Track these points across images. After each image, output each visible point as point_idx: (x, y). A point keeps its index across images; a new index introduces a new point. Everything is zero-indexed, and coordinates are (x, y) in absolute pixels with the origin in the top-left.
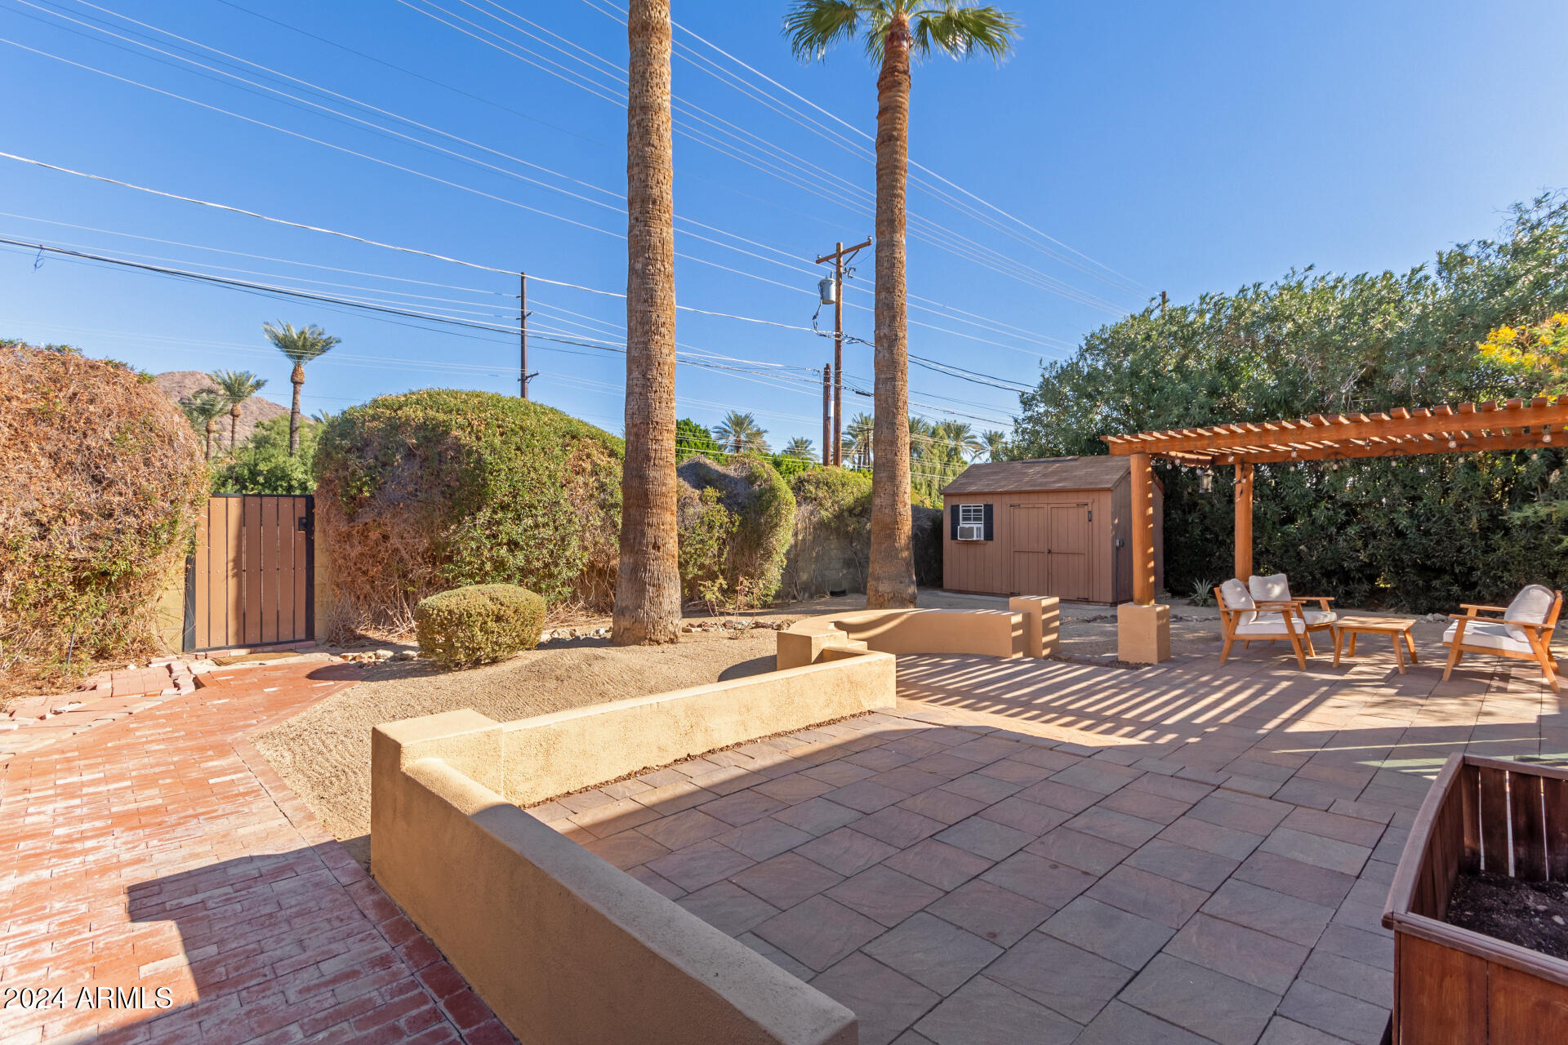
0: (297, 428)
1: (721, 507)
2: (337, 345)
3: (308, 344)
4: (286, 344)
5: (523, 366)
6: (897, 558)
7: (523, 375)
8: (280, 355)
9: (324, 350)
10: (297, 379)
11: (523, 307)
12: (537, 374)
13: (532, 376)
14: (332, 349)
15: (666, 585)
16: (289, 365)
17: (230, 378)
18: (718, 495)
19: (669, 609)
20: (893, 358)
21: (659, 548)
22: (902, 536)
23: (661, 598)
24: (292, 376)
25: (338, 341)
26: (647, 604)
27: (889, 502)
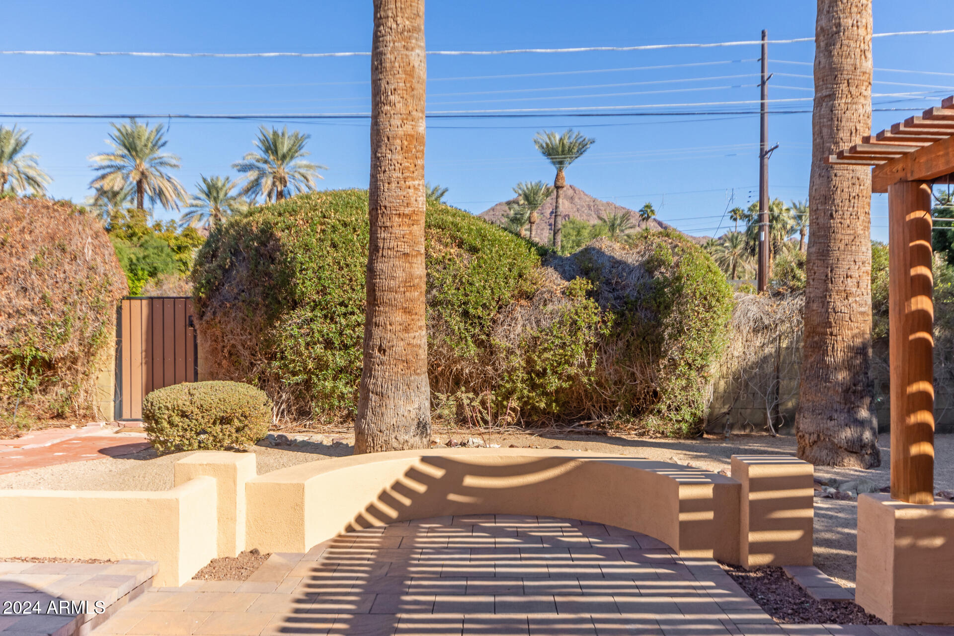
0: (558, 230)
1: (591, 303)
2: (592, 145)
3: (567, 149)
4: (550, 152)
5: (762, 140)
6: (827, 380)
7: (762, 150)
8: (546, 161)
9: (581, 152)
10: (559, 184)
11: (763, 71)
12: (777, 147)
13: (772, 150)
14: (588, 150)
15: (391, 394)
16: (553, 170)
17: (527, 188)
18: (590, 287)
19: (394, 421)
20: (830, 64)
21: (385, 351)
22: (839, 346)
23: (384, 409)
24: (555, 181)
25: (593, 142)
26: (369, 413)
27: (819, 293)
